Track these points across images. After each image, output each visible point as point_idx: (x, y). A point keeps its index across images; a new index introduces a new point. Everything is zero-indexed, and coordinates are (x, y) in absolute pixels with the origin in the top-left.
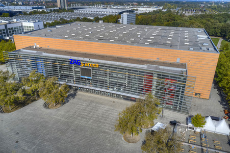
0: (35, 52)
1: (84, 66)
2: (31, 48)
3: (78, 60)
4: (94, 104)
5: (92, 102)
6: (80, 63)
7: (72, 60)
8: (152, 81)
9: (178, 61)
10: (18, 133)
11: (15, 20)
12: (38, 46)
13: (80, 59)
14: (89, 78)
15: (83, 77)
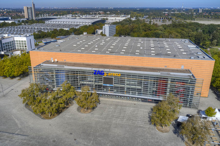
0: (56, 65)
1: (107, 76)
2: (48, 62)
3: (102, 71)
4: (119, 107)
5: (117, 105)
6: (104, 73)
7: (96, 71)
8: (167, 85)
9: (183, 68)
10: (71, 134)
11: (6, 35)
12: (56, 60)
13: (101, 70)
14: (111, 85)
15: (105, 85)
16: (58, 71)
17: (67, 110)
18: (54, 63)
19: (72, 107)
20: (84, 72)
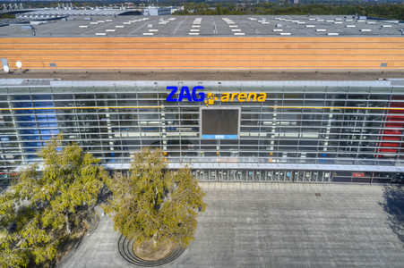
0: (19, 81)
1: (216, 103)
6: (203, 96)
7: (175, 89)
13: (191, 84)
14: (231, 137)
15: (209, 137)
16: (21, 99)
17: (78, 254)
18: (11, 74)
19: (94, 236)
20: (125, 97)
